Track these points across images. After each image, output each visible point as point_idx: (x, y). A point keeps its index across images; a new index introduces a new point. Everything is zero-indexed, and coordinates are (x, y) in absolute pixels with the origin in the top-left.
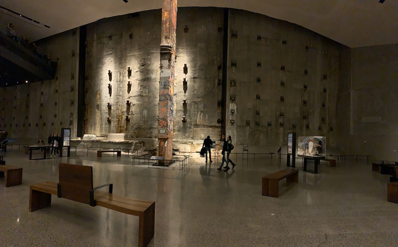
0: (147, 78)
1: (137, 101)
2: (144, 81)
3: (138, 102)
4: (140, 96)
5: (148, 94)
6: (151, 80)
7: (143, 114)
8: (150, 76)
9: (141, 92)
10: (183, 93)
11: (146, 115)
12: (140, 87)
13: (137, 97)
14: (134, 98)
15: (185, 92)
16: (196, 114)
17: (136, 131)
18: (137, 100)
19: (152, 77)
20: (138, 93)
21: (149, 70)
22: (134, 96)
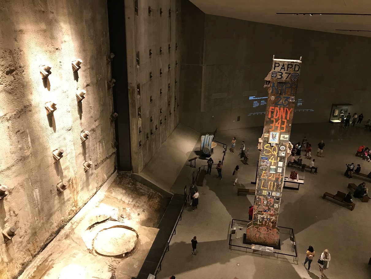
0: (25, 107)
1: (16, 176)
2: (19, 117)
3: (20, 179)
4: (21, 160)
5: (33, 147)
6: (30, 111)
7: (34, 200)
8: (28, 100)
9: (21, 149)
10: (79, 121)
11: (38, 197)
12: (14, 138)
13: (14, 169)
14: (8, 172)
15: (81, 118)
16: (96, 148)
17: (29, 245)
18: (15, 174)
19: (33, 103)
20: (15, 157)
21: (25, 84)
22: (8, 168)
